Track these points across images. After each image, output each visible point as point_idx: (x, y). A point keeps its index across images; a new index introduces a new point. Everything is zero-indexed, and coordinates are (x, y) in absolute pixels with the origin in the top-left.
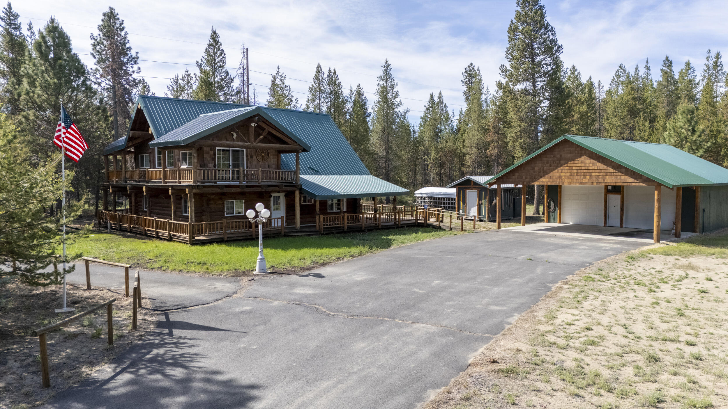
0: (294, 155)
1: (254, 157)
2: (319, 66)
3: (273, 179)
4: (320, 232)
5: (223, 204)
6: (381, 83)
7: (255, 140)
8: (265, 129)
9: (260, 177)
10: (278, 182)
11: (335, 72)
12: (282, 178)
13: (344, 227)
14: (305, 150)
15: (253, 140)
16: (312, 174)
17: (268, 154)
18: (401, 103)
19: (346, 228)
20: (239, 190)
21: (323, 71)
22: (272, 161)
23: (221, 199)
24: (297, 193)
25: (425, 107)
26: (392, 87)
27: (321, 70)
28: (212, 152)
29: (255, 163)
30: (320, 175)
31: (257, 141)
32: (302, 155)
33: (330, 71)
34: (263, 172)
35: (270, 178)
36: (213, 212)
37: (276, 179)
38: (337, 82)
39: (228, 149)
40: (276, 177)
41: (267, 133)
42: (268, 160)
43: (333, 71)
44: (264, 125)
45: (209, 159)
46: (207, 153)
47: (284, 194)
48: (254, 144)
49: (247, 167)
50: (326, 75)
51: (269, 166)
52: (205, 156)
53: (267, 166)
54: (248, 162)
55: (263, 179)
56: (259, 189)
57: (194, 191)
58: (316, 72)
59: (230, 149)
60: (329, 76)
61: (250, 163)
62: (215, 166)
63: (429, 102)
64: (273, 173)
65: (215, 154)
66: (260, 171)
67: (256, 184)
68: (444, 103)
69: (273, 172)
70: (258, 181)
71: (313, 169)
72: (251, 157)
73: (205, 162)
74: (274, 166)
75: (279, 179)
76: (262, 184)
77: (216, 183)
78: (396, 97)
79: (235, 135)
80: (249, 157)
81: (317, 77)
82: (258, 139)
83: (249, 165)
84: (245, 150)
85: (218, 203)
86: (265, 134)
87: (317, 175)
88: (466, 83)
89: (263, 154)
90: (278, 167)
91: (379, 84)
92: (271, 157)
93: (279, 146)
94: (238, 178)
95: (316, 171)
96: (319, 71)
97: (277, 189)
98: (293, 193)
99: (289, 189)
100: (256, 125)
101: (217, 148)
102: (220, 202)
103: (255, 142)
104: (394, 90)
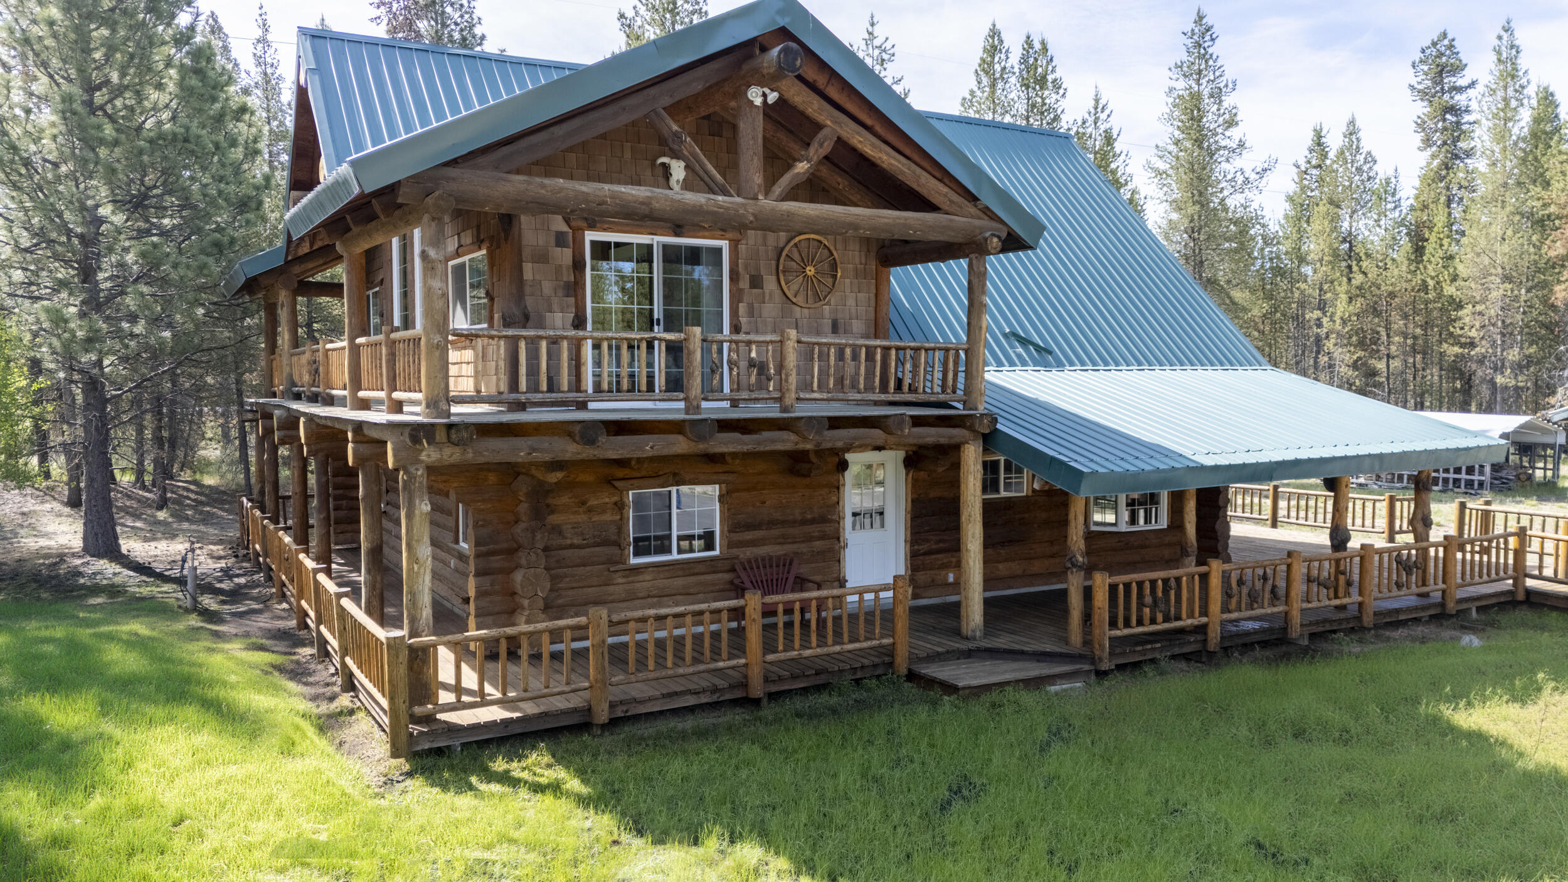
0: (959, 267)
1: (770, 283)
2: (994, 33)
3: (854, 386)
4: (1093, 660)
5: (620, 506)
6: (1181, 84)
7: (770, 181)
8: (819, 127)
9: (793, 379)
10: (876, 403)
11: (1045, 49)
12: (899, 383)
13: (1202, 629)
14: (1013, 243)
15: (758, 179)
16: (1024, 363)
17: (834, 266)
18: (1241, 145)
19: (1214, 635)
20: (680, 445)
21: (1006, 44)
22: (851, 302)
23: (609, 482)
24: (972, 458)
25: (1298, 167)
26: (1217, 95)
27: (1001, 42)
28: (565, 256)
29: (770, 310)
30: (1060, 365)
31: (777, 190)
32: (997, 265)
33: (1029, 42)
34: (807, 352)
35: (840, 381)
36: (572, 546)
37: (869, 388)
38: (1050, 78)
39: (643, 239)
40: (870, 374)
41: (828, 147)
42: (833, 298)
43: (1037, 46)
44: (813, 106)
45: (547, 287)
46: (542, 258)
47: (901, 454)
48: (766, 203)
49: (736, 328)
50: (1014, 60)
51: (835, 329)
52: (529, 271)
53: (827, 323)
54: (742, 308)
55: (806, 386)
56: (786, 441)
57: (429, 454)
58: (985, 50)
59: (658, 241)
60: (1024, 60)
61: (751, 313)
62: (579, 322)
63: (1311, 151)
64: (855, 357)
65: (578, 265)
66: (791, 346)
67: (772, 411)
68: (1364, 151)
69: (855, 350)
70: (780, 400)
71: (1025, 342)
72: (756, 282)
73: (529, 302)
74: (858, 326)
75: (884, 388)
76: (802, 411)
77: (582, 406)
78: (1231, 123)
79: (678, 170)
80: (744, 284)
81: (986, 66)
82: (785, 181)
83: (743, 320)
84: (724, 244)
85: (593, 502)
86: (819, 148)
87: (1047, 365)
88: (1424, 94)
89: (810, 271)
90: (878, 326)
91: (1171, 90)
92: (845, 281)
93: (888, 217)
94: (675, 384)
95: (1038, 348)
96: (994, 45)
97: (877, 434)
98: (951, 453)
99: (931, 435)
100: (772, 97)
101: (590, 236)
102: (606, 498)
103: (767, 194)
104: (1225, 104)
